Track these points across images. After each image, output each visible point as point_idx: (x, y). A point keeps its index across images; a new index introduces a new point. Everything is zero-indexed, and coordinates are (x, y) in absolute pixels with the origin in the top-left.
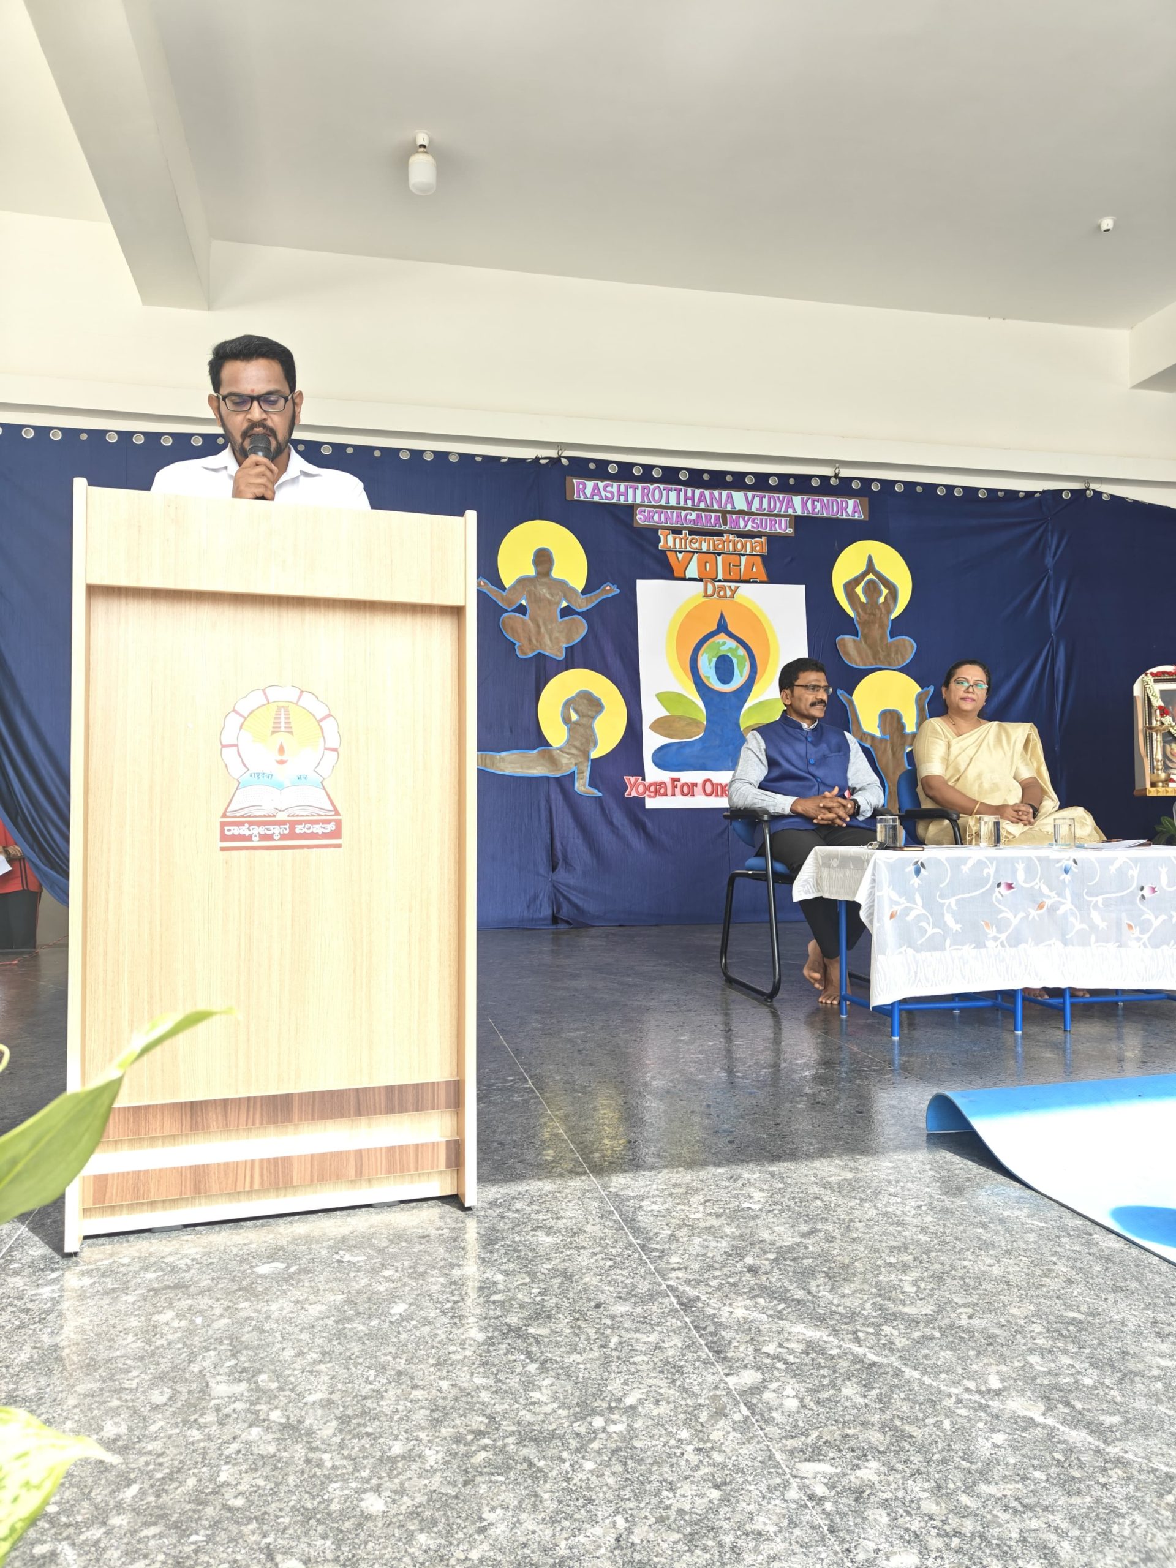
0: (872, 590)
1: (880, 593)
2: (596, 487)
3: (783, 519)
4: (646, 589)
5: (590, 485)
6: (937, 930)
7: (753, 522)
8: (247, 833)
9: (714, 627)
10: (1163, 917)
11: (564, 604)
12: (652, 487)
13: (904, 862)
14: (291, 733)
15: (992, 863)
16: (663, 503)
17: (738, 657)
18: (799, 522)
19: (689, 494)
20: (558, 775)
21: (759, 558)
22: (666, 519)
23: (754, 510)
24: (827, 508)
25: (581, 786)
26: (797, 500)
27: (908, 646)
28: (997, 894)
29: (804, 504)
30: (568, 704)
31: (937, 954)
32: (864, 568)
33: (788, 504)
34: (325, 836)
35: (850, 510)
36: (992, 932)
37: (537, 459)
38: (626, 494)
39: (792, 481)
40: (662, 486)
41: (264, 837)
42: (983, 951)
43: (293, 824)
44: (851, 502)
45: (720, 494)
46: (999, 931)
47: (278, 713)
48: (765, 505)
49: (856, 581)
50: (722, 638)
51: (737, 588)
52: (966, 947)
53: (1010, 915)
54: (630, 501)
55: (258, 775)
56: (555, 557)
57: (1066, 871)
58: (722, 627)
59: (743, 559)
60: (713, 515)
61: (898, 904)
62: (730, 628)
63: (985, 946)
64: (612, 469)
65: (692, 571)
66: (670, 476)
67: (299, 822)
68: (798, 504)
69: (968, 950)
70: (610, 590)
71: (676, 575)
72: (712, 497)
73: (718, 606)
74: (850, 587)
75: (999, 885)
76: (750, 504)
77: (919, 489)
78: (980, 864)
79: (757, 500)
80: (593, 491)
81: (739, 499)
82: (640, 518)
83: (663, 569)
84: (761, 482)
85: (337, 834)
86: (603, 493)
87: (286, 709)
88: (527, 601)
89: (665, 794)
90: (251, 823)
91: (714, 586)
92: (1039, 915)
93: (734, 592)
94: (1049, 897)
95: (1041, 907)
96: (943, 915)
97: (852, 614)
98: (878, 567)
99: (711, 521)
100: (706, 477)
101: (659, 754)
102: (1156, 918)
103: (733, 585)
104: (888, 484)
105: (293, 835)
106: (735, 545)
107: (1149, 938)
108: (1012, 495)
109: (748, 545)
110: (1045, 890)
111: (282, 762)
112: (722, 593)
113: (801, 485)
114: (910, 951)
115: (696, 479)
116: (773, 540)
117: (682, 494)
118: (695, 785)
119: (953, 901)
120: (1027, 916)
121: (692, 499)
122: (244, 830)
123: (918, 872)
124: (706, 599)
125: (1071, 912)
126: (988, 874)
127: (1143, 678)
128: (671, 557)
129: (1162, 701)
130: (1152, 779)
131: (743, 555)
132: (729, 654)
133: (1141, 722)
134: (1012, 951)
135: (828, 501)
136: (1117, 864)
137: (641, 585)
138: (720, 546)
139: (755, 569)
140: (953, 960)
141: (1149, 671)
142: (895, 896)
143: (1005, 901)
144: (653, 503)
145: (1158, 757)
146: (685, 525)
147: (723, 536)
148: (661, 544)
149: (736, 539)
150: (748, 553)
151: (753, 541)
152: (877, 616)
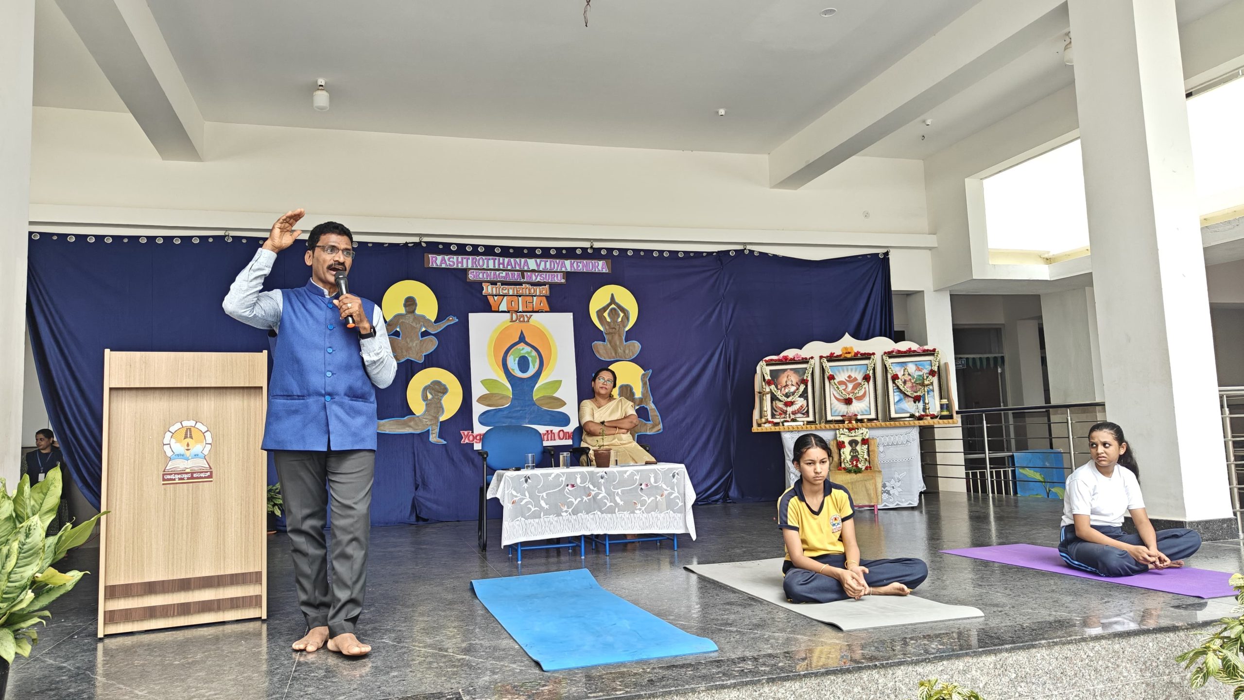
0: (613, 313)
1: (619, 316)
2: (443, 259)
3: (559, 274)
4: (475, 320)
5: (439, 258)
6: (537, 509)
7: (541, 276)
8: (174, 478)
9: (517, 340)
10: (652, 498)
11: (424, 329)
12: (478, 258)
13: (519, 477)
14: (192, 438)
15: (562, 475)
16: (485, 267)
17: (531, 356)
18: (568, 275)
19: (501, 261)
20: (418, 432)
21: (544, 298)
22: (487, 276)
23: (541, 269)
24: (586, 267)
25: (434, 438)
26: (568, 263)
27: (636, 347)
28: (567, 490)
29: (572, 265)
30: (425, 389)
31: (537, 520)
32: (609, 301)
33: (562, 265)
34: (205, 478)
35: (600, 267)
36: (565, 509)
37: (406, 243)
38: (462, 263)
39: (564, 252)
40: (484, 257)
41: (180, 479)
42: (561, 517)
43: (192, 473)
44: (601, 263)
45: (520, 261)
46: (568, 508)
47: (187, 431)
48: (548, 266)
49: (604, 309)
50: (522, 345)
51: (531, 316)
52: (551, 516)
53: (573, 500)
54: (465, 266)
55: (178, 455)
56: (418, 302)
57: (602, 478)
58: (522, 339)
59: (535, 298)
60: (516, 273)
61: (516, 497)
62: (527, 340)
63: (562, 515)
64: (454, 248)
65: (503, 307)
66: (489, 251)
67: (195, 473)
68: (568, 265)
69: (553, 518)
70: (452, 320)
71: (493, 309)
72: (515, 262)
73: (518, 327)
74: (600, 313)
75: (568, 485)
76: (538, 266)
77: (642, 253)
78: (558, 476)
79: (543, 263)
80: (442, 261)
81: (532, 263)
82: (471, 276)
83: (486, 307)
84: (546, 253)
85: (211, 476)
86: (448, 262)
87: (190, 429)
88: (400, 329)
90: (175, 474)
91: (517, 315)
92: (588, 499)
93: (529, 318)
94: (593, 490)
95: (589, 495)
96: (539, 501)
97: (601, 328)
98: (617, 300)
99: (516, 277)
100: (511, 251)
101: (483, 417)
102: (649, 499)
103: (528, 314)
104: (623, 251)
105: (192, 478)
106: (529, 290)
107: (645, 508)
108: (698, 254)
109: (538, 290)
110: (591, 487)
111: (188, 450)
112: (522, 319)
113: (570, 253)
114: (523, 519)
115: (506, 252)
116: (553, 286)
117: (497, 261)
119: (544, 494)
120: (582, 500)
121: (503, 264)
122: (172, 477)
123: (526, 481)
124: (511, 323)
125: (604, 497)
126: (562, 481)
127: (761, 363)
128: (490, 299)
129: (771, 376)
130: (759, 422)
131: (535, 296)
132: (526, 355)
133: (757, 389)
134: (574, 517)
135: (586, 262)
136: (628, 473)
137: (472, 317)
138: (521, 291)
139: (542, 305)
140: (545, 522)
141: (764, 359)
142: (514, 493)
143: (570, 493)
144: (479, 267)
145: (765, 409)
146: (499, 280)
147: (522, 285)
148: (484, 291)
149: (530, 287)
150: (538, 295)
151: (541, 287)
152: (617, 329)
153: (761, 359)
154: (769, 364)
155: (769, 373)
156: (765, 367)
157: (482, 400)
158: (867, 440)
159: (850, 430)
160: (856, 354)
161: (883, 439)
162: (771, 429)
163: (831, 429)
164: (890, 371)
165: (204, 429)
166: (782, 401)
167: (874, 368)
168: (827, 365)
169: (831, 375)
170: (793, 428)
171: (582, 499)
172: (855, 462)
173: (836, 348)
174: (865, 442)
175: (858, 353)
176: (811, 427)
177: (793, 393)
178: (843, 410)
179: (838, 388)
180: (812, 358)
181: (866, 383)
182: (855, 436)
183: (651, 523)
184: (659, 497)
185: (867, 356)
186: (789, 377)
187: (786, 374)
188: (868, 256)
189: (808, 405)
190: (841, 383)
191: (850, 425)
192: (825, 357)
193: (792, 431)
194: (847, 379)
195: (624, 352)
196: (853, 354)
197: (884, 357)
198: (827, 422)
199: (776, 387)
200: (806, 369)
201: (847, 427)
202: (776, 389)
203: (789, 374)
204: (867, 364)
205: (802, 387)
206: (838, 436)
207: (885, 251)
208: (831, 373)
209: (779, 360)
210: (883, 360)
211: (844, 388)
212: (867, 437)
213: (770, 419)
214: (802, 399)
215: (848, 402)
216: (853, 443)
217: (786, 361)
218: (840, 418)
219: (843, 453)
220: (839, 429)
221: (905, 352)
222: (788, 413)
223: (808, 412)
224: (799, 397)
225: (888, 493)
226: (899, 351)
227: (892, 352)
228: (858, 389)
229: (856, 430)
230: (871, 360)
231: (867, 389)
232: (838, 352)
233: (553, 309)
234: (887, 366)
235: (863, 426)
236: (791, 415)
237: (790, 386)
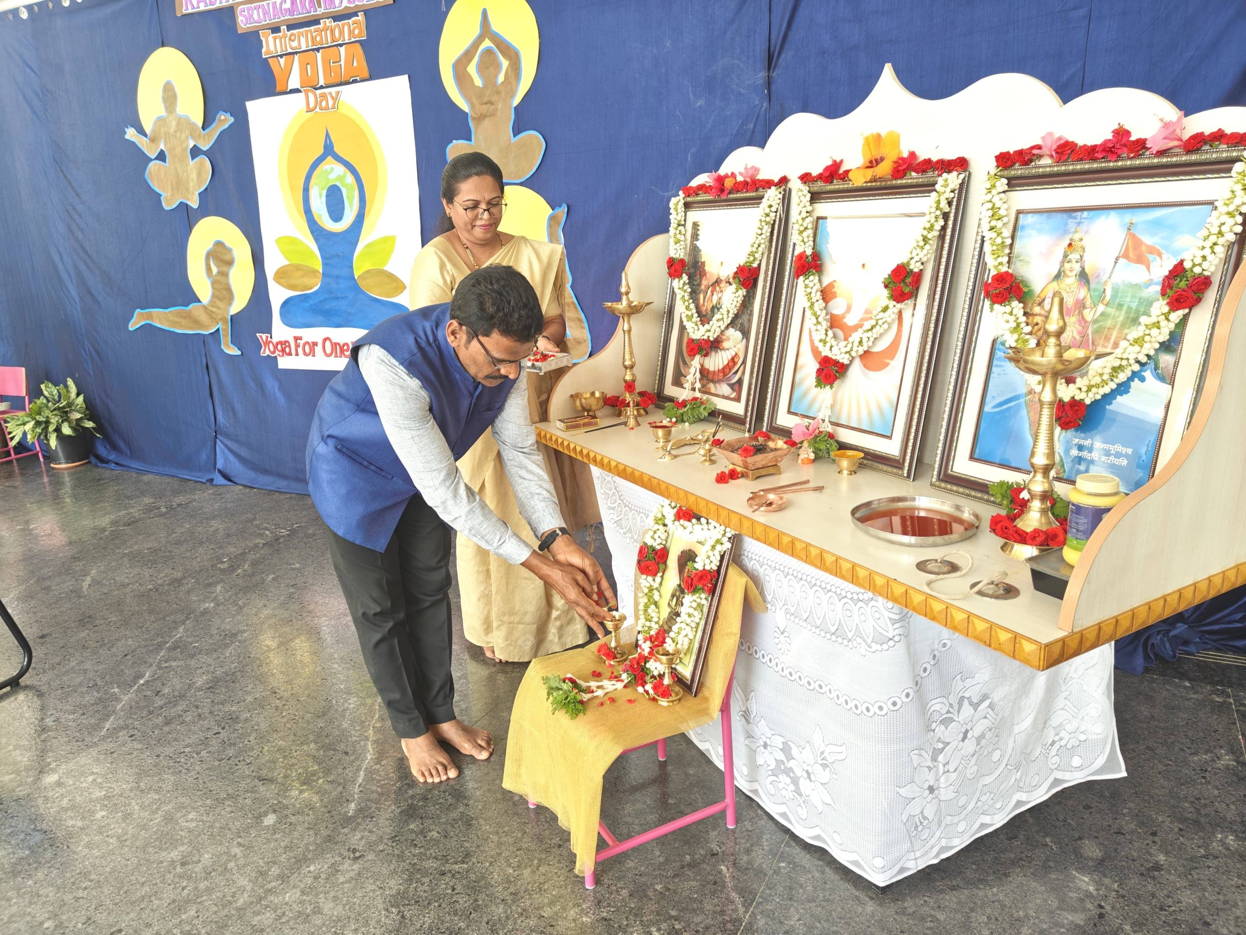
0: (488, 63)
1: (498, 66)
4: (256, 113)
9: (320, 151)
11: (192, 144)
21: (358, 48)
22: (264, 15)
25: (226, 344)
27: (536, 145)
30: (209, 256)
32: (476, 31)
49: (469, 55)
51: (338, 93)
56: (177, 91)
58: (329, 150)
59: (342, 51)
62: (336, 149)
65: (294, 82)
70: (225, 120)
71: (279, 88)
73: (320, 123)
74: (462, 66)
82: (241, 21)
83: (269, 84)
88: (164, 146)
89: (290, 354)
91: (316, 96)
93: (336, 100)
97: (464, 105)
98: (496, 26)
99: (306, 5)
103: (333, 90)
106: (332, 32)
109: (346, 28)
116: (370, 14)
118: (315, 344)
124: (308, 115)
128: (274, 66)
131: (341, 45)
132: (338, 184)
137: (252, 106)
138: (318, 39)
139: (355, 64)
146: (282, 18)
147: (319, 24)
148: (264, 50)
149: (333, 24)
150: (347, 41)
151: (350, 21)
152: (498, 104)
156: (682, 211)
160: (905, 165)
175: (912, 159)
189: (745, 361)
192: (811, 181)
195: (514, 163)
209: (713, 190)
214: (739, 335)
224: (730, 326)
226: (1066, 150)
227: (1036, 152)
237: (722, 285)
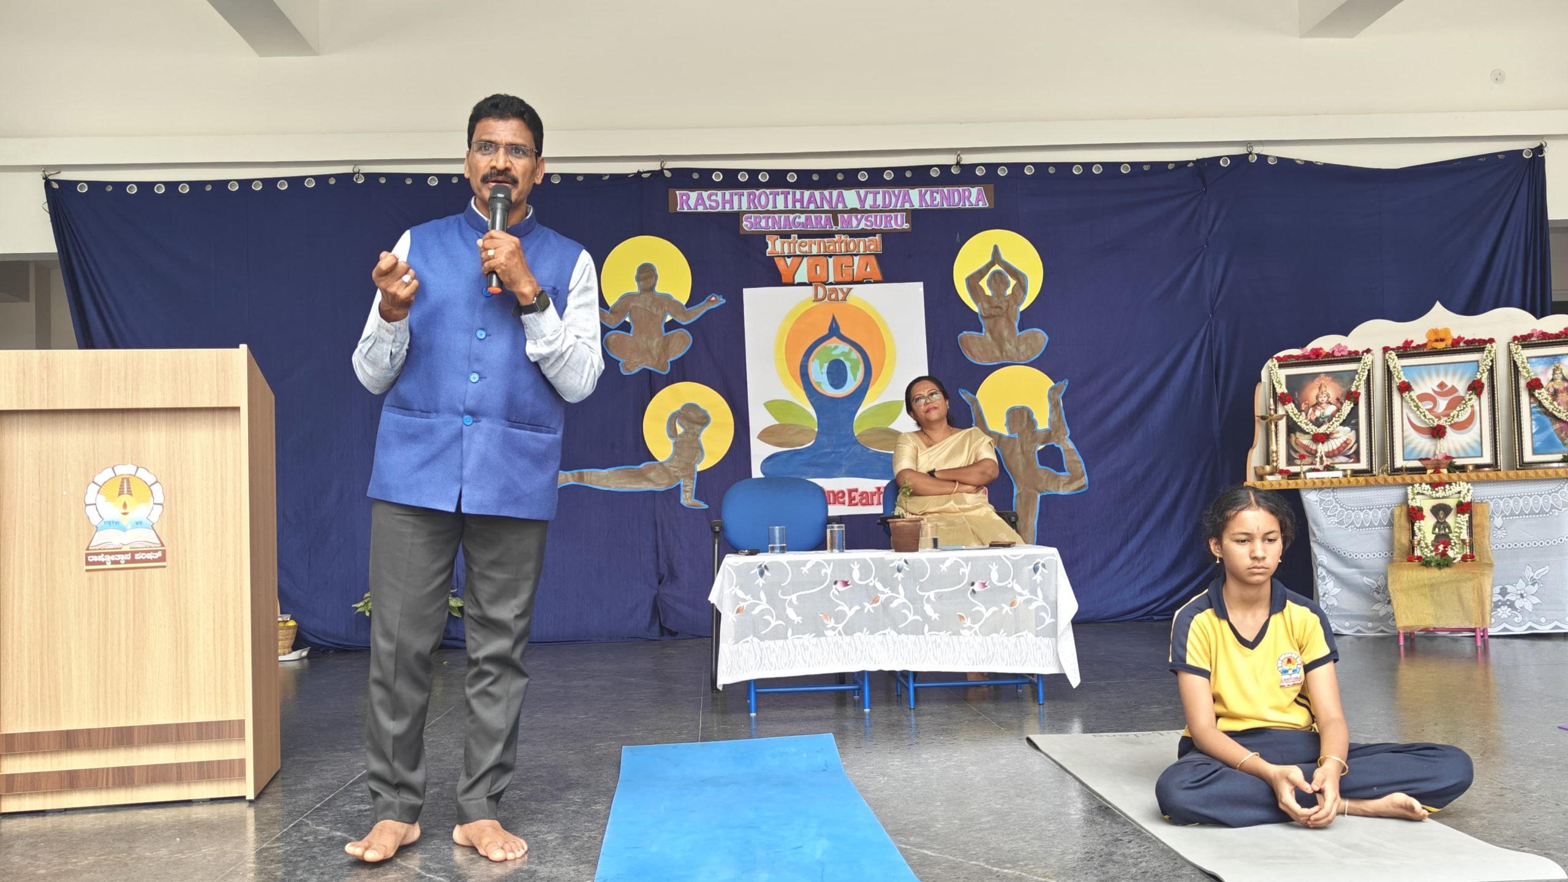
0: (998, 281)
1: (1007, 284)
2: (700, 197)
3: (899, 215)
4: (754, 298)
5: (693, 195)
6: (780, 622)
7: (867, 220)
8: (103, 560)
9: (826, 332)
10: (994, 609)
11: (669, 318)
12: (757, 193)
13: (750, 566)
14: (131, 494)
15: (829, 565)
16: (770, 207)
17: (850, 360)
18: (915, 215)
19: (798, 196)
20: (662, 488)
21: (873, 260)
22: (774, 224)
23: (867, 207)
24: (948, 199)
26: (914, 193)
27: (1040, 338)
29: (922, 197)
30: (674, 417)
31: (780, 642)
32: (989, 259)
33: (904, 198)
34: (154, 561)
35: (973, 199)
36: (831, 623)
37: (639, 173)
38: (731, 202)
39: (908, 174)
40: (768, 191)
41: (114, 562)
42: (823, 639)
43: (133, 553)
44: (974, 191)
45: (831, 194)
46: (837, 622)
47: (122, 482)
48: (880, 201)
49: (981, 274)
50: (834, 342)
51: (849, 289)
52: (807, 636)
53: (846, 608)
54: (736, 209)
55: (109, 522)
56: (658, 272)
57: (899, 570)
59: (856, 259)
60: (823, 216)
61: (744, 600)
62: (843, 331)
63: (825, 635)
64: (717, 178)
65: (802, 276)
66: (778, 179)
67: (138, 552)
68: (915, 198)
69: (808, 639)
70: (716, 301)
71: (784, 281)
72: (823, 197)
73: (828, 310)
74: (973, 282)
75: (836, 583)
76: (862, 202)
77: (1052, 170)
78: (819, 565)
79: (870, 197)
80: (697, 200)
81: (851, 197)
82: (746, 225)
83: (771, 276)
84: (875, 179)
85: (163, 559)
86: (708, 203)
87: (128, 480)
88: (631, 317)
90: (105, 554)
91: (825, 290)
93: (846, 294)
94: (883, 593)
95: (875, 601)
96: (785, 609)
97: (975, 308)
98: (1005, 257)
99: (822, 222)
100: (815, 177)
101: (769, 463)
102: (987, 609)
103: (845, 287)
104: (1016, 168)
105: (133, 560)
106: (847, 245)
107: (980, 627)
108: (1159, 167)
109: (862, 244)
111: (125, 514)
112: (833, 296)
113: (919, 177)
114: (756, 640)
115: (806, 180)
116: (888, 236)
117: (790, 197)
119: (794, 597)
121: (801, 201)
122: (101, 558)
123: (762, 573)
124: (816, 304)
125: (904, 605)
126: (826, 574)
127: (1269, 363)
128: (780, 263)
129: (1287, 388)
130: (1260, 472)
131: (856, 255)
132: (842, 358)
133: (1259, 410)
134: (847, 639)
135: (949, 191)
136: (948, 563)
137: (748, 293)
138: (831, 248)
139: (868, 269)
140: (795, 647)
141: (1275, 356)
142: (741, 594)
143: (841, 596)
144: (759, 209)
145: (1273, 447)
146: (794, 229)
147: (835, 237)
148: (768, 250)
149: (848, 239)
150: (861, 252)
151: (867, 239)
152: (1004, 309)
153: (1271, 357)
154: (1284, 363)
155: (1283, 381)
156: (1276, 369)
157: (767, 435)
158: (1469, 504)
159: (1434, 485)
160: (1456, 342)
161: (1501, 503)
162: (1280, 484)
163: (1396, 485)
164: (1523, 372)
165: (150, 479)
166: (1308, 433)
167: (1492, 367)
168: (1396, 363)
169: (1404, 383)
170: (1323, 483)
171: (863, 608)
172: (1441, 547)
173: (1417, 331)
174: (1463, 508)
175: (1460, 339)
176: (1358, 481)
177: (1330, 418)
178: (1426, 449)
179: (1417, 406)
180: (1368, 351)
181: (1474, 397)
182: (1444, 497)
183: (991, 653)
184: (1006, 608)
185: (1477, 345)
186: (1323, 389)
187: (1317, 382)
188: (1500, 157)
189: (1357, 441)
190: (1423, 397)
191: (1436, 478)
192: (1393, 349)
193: (1321, 489)
194: (1437, 389)
195: (1017, 349)
196: (1449, 342)
197: (1513, 347)
198: (1396, 471)
199: (1298, 407)
200: (1355, 372)
201: (1428, 480)
202: (1296, 411)
203: (1323, 382)
204: (1477, 361)
205: (1347, 407)
206: (1410, 496)
207: (1535, 144)
208: (1404, 379)
209: (1304, 356)
210: (1510, 351)
211: (1430, 406)
212: (1468, 499)
213: (1282, 464)
214: (1347, 429)
215: (1437, 432)
216: (1440, 510)
217: (1317, 358)
218: (1417, 464)
219: (1420, 530)
220: (1412, 485)
221: (1557, 336)
222: (1319, 455)
223: (1357, 453)
224: (1341, 425)
225: (1512, 605)
226: (1544, 335)
227: (1530, 335)
228: (1458, 408)
229: (1447, 486)
230: (1486, 352)
231: (1477, 408)
232: (1419, 339)
233: (889, 276)
234: (1519, 364)
235: (1460, 479)
236: (1324, 458)
237: (1323, 405)
